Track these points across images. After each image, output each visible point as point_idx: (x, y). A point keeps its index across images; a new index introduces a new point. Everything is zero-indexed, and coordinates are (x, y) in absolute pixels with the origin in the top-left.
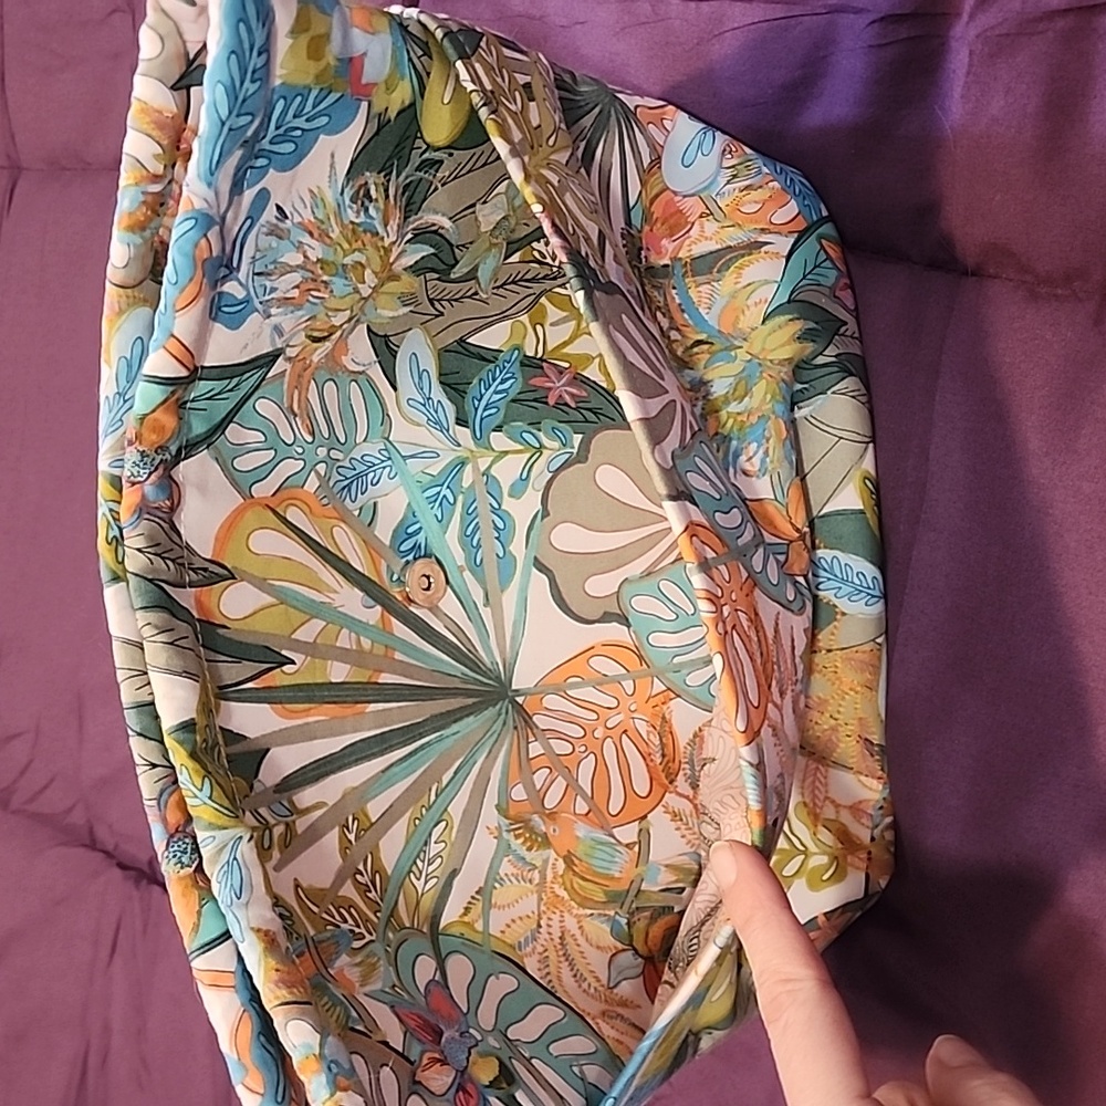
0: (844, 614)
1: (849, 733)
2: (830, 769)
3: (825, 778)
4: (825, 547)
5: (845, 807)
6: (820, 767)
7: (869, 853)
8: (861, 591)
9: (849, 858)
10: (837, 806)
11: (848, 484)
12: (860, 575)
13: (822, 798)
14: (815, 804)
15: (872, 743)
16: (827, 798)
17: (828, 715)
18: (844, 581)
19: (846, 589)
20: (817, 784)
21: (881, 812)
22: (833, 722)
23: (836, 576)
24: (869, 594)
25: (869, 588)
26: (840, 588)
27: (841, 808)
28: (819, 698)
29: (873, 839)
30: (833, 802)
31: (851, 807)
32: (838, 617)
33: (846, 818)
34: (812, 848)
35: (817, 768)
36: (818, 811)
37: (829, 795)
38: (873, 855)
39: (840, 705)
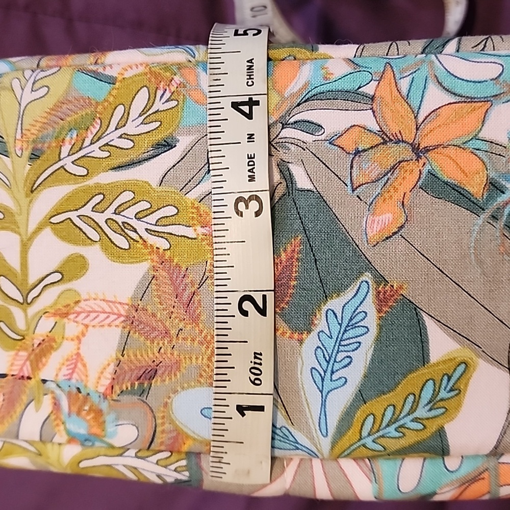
0: (301, 341)
1: (162, 351)
2: (119, 330)
3: (109, 325)
4: (380, 318)
5: (79, 349)
6: (122, 319)
7: (29, 378)
8: (328, 362)
9: (24, 354)
10: (79, 339)
11: (459, 342)
12: (347, 360)
13: (86, 321)
14: (79, 313)
15: (151, 378)
16: (87, 326)
17: (181, 326)
18: (339, 341)
19: (330, 344)
20: (103, 316)
21: (75, 390)
22: (173, 332)
23: (345, 331)
24: (325, 372)
25: (333, 372)
26: (331, 338)
27: (76, 342)
28: (199, 315)
29: (44, 381)
30: (83, 334)
31: (78, 354)
32: (296, 336)
33: (66, 349)
34: (32, 310)
35: (120, 315)
36: (72, 317)
37: (90, 328)
38: (26, 382)
39: (193, 340)
